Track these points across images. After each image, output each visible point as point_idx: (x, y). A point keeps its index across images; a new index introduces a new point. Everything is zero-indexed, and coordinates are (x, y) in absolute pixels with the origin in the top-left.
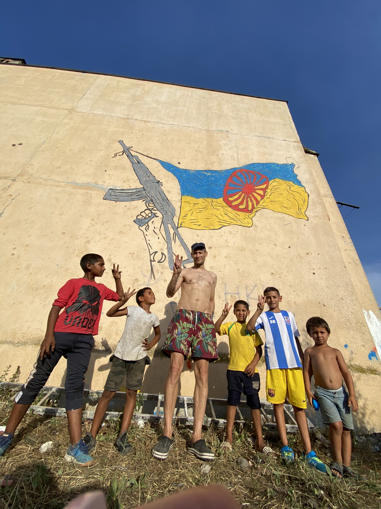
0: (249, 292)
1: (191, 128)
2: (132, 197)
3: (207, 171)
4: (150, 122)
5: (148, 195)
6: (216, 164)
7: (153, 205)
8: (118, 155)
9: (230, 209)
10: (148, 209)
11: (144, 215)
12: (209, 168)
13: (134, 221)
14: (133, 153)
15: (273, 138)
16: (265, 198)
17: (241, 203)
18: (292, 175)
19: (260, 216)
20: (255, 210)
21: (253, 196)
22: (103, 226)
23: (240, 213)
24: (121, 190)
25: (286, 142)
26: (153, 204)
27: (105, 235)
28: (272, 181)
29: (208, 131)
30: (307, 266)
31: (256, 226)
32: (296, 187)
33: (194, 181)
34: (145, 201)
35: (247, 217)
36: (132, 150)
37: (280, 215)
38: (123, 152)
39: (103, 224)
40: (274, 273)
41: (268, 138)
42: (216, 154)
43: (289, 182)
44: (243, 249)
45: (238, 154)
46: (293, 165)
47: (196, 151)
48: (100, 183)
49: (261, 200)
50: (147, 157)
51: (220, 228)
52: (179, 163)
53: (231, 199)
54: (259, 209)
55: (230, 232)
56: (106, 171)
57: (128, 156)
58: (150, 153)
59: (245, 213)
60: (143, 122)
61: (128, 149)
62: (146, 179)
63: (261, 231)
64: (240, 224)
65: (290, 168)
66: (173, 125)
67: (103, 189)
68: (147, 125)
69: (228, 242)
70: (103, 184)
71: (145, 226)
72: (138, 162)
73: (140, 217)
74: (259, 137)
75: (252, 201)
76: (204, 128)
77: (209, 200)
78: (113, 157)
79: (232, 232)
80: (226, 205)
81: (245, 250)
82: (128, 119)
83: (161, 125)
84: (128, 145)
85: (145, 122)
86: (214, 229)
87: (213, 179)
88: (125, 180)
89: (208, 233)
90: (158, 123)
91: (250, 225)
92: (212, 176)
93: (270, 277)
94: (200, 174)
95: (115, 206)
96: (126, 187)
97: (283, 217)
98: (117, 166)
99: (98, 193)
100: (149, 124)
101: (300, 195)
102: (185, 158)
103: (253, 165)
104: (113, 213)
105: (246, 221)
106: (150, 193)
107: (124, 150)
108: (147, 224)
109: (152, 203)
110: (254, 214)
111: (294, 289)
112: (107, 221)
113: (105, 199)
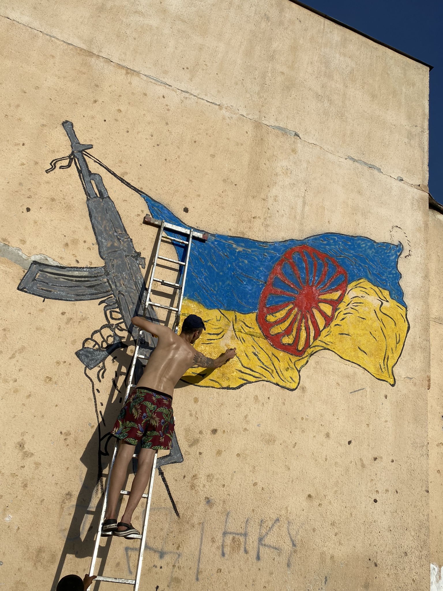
0: (264, 532)
1: (224, 111)
2: (80, 291)
3: (238, 240)
4: (138, 73)
5: (113, 287)
6: (257, 223)
7: (120, 316)
8: (58, 165)
9: (264, 343)
10: (109, 326)
11: (99, 339)
12: (243, 233)
13: (77, 354)
14: (93, 167)
15: (379, 170)
16: (333, 324)
17: (288, 332)
18: (393, 274)
19: (314, 365)
20: (309, 351)
21: (313, 316)
22: (14, 361)
23: (281, 354)
24: (57, 267)
25: (401, 183)
26: (120, 313)
27: (16, 383)
28: (354, 284)
29: (258, 125)
30: (369, 484)
31: (304, 389)
32: (391, 305)
33: (209, 264)
34: (104, 305)
35: (292, 365)
36: (90, 156)
37: (350, 368)
38: (69, 157)
39: (13, 357)
40: (313, 495)
41: (371, 167)
42: (263, 196)
43: (383, 290)
44: (270, 440)
45: (304, 203)
46: (399, 248)
47: (224, 181)
48: (14, 243)
49: (324, 328)
50: (122, 181)
51: (239, 387)
52: (186, 210)
53: (271, 318)
54: (318, 348)
55: (256, 398)
56: (28, 210)
57: (80, 172)
58: (128, 171)
59: (291, 356)
60: (124, 72)
61: (81, 152)
62: (112, 245)
63: (310, 402)
64: (277, 380)
65: (392, 255)
66: (187, 95)
67: (18, 260)
68: (130, 83)
69: (248, 422)
70: (21, 246)
71: (97, 369)
72: (100, 192)
73: (90, 345)
74: (354, 160)
75: (307, 329)
76: (250, 117)
77: (231, 315)
78: (47, 171)
79: (260, 398)
80: (259, 331)
81: (274, 441)
82: (91, 54)
83: (161, 90)
84: (83, 139)
85: (127, 73)
86: (228, 388)
87: (246, 262)
88: (69, 242)
89: (215, 394)
90: (157, 81)
91: (293, 386)
92: (246, 256)
93: (305, 503)
94: (223, 247)
95: (42, 310)
96: (68, 261)
97: (355, 373)
98: (53, 200)
99: (8, 269)
100: (135, 80)
101: (393, 326)
102: (199, 196)
103: (327, 236)
104: (37, 329)
105: (287, 374)
106: (118, 284)
107: (73, 152)
108: (101, 365)
109: (118, 310)
110: (305, 361)
111: (336, 530)
112: (22, 349)
113: (22, 290)
